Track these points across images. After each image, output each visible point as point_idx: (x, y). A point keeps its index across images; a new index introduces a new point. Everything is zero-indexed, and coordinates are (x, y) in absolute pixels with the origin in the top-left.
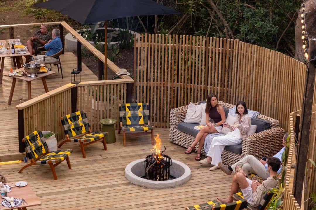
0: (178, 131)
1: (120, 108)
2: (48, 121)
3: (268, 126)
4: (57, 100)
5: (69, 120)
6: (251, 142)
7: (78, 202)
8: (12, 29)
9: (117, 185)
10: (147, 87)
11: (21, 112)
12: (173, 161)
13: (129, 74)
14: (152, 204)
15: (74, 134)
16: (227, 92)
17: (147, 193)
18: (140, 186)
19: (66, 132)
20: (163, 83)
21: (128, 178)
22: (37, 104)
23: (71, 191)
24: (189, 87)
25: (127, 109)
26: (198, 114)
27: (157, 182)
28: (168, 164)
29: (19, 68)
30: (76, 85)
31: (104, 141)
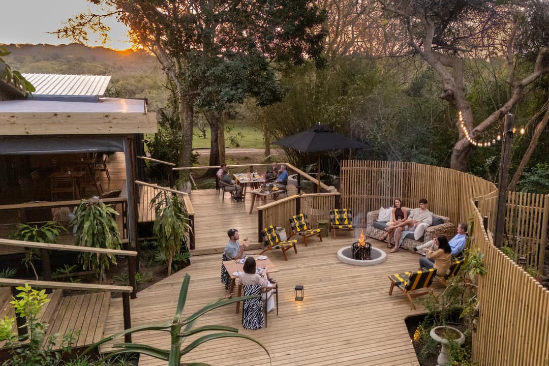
0: (373, 228)
1: (331, 212)
2: (280, 221)
3: (441, 221)
4: (286, 205)
5: (295, 220)
6: (430, 232)
7: (304, 276)
8: (252, 167)
9: (333, 264)
10: (349, 198)
11: (260, 212)
12: (373, 248)
13: (336, 190)
14: (360, 276)
15: (299, 230)
16: (407, 200)
17: (354, 269)
18: (349, 264)
19: (293, 228)
20: (360, 195)
21: (340, 259)
22: (272, 207)
23: (298, 268)
24: (379, 198)
25: (336, 213)
26: (387, 215)
27: (362, 261)
28: (369, 249)
29: (256, 188)
30: (299, 196)
31: (320, 235)
